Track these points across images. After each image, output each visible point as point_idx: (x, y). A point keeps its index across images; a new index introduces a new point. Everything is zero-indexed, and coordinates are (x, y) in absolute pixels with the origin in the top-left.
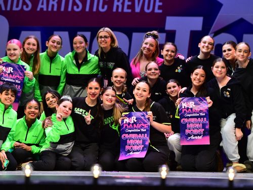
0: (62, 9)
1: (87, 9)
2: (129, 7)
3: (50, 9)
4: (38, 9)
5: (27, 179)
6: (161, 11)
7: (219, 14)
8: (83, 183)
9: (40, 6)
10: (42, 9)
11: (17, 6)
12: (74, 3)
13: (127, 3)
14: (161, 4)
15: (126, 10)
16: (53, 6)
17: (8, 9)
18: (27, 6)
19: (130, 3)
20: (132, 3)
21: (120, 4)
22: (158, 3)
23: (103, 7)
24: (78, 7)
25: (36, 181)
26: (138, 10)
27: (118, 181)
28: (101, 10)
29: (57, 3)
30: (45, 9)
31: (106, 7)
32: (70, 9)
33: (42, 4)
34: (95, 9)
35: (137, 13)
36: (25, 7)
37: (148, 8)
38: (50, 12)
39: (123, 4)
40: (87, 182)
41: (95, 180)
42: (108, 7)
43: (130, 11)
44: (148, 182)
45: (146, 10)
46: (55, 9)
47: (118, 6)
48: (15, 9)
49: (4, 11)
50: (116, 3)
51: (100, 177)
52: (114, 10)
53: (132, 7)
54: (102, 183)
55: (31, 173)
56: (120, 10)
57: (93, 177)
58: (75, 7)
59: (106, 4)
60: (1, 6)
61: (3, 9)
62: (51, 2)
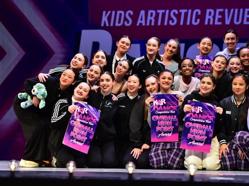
0: (159, 24)
1: (182, 23)
2: (219, 20)
3: (148, 24)
4: (138, 24)
5: (130, 175)
8: (181, 179)
9: (139, 22)
10: (141, 24)
11: (119, 22)
12: (170, 18)
13: (218, 16)
15: (217, 23)
16: (151, 21)
17: (112, 25)
18: (128, 22)
19: (220, 17)
20: (222, 17)
21: (211, 18)
22: (247, 16)
23: (196, 21)
24: (173, 21)
25: (139, 178)
26: (228, 22)
28: (194, 23)
29: (154, 18)
30: (144, 24)
31: (198, 20)
32: (166, 24)
33: (141, 20)
34: (188, 23)
35: (227, 25)
36: (126, 22)
37: (238, 20)
38: (148, 26)
39: (214, 17)
41: (192, 177)
42: (200, 21)
43: (220, 23)
45: (235, 22)
46: (153, 24)
47: (209, 20)
48: (117, 24)
49: (108, 27)
50: (207, 17)
51: (195, 175)
52: (206, 23)
53: (222, 20)
55: (133, 171)
56: (211, 23)
58: (171, 22)
59: (198, 18)
60: (105, 22)
61: (107, 25)
62: (149, 18)
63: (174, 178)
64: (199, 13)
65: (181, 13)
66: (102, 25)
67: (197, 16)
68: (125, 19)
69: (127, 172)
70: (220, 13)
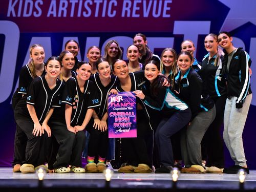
0: (72, 15)
1: (96, 15)
2: (137, 12)
3: (60, 15)
4: (48, 15)
5: (40, 182)
6: (169, 16)
7: (226, 18)
8: (96, 186)
9: (50, 12)
10: (52, 15)
11: (28, 13)
12: (84, 9)
13: (135, 8)
14: (169, 9)
15: (134, 15)
16: (63, 12)
17: (19, 15)
18: (38, 13)
19: (138, 8)
20: (140, 9)
21: (128, 9)
22: (166, 8)
23: (112, 13)
24: (87, 13)
25: (49, 185)
26: (146, 15)
27: (130, 184)
28: (110, 15)
29: (67, 9)
30: (55, 16)
31: (115, 12)
32: (79, 15)
33: (52, 10)
34: (104, 15)
35: (146, 18)
36: (35, 13)
37: (157, 13)
38: (59, 17)
39: (131, 9)
40: (100, 185)
41: (108, 183)
42: (117, 12)
43: (138, 16)
44: (159, 185)
45: (154, 15)
46: (65, 15)
47: (126, 12)
48: (25, 15)
49: (14, 17)
50: (124, 9)
51: (112, 180)
52: (123, 15)
53: (140, 12)
54: (114, 185)
55: (44, 177)
56: (128, 15)
57: (105, 180)
58: (84, 13)
59: (115, 10)
60: (11, 12)
61: (14, 15)
62: (61, 8)
63: (88, 184)
64: (116, 4)
65: (96, 4)
66: (9, 15)
67: (113, 8)
68: (35, 9)
69: (36, 178)
70: (138, 5)
